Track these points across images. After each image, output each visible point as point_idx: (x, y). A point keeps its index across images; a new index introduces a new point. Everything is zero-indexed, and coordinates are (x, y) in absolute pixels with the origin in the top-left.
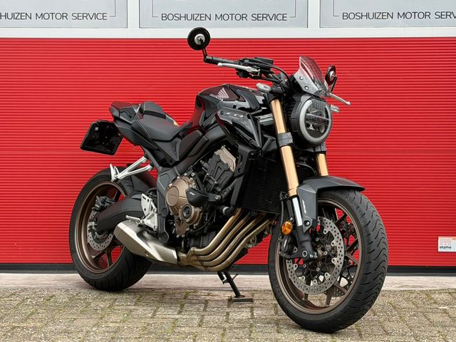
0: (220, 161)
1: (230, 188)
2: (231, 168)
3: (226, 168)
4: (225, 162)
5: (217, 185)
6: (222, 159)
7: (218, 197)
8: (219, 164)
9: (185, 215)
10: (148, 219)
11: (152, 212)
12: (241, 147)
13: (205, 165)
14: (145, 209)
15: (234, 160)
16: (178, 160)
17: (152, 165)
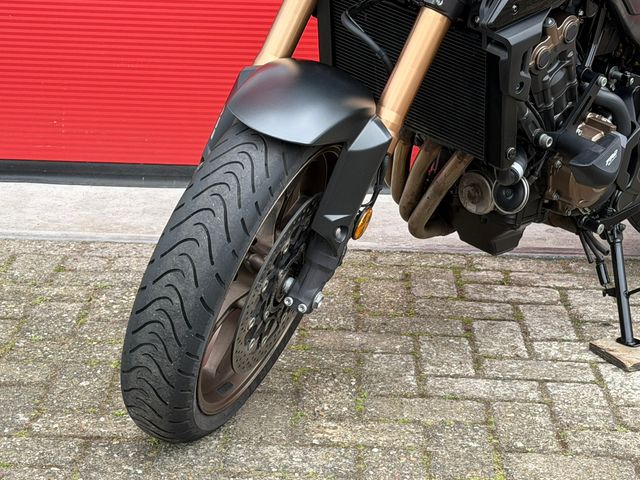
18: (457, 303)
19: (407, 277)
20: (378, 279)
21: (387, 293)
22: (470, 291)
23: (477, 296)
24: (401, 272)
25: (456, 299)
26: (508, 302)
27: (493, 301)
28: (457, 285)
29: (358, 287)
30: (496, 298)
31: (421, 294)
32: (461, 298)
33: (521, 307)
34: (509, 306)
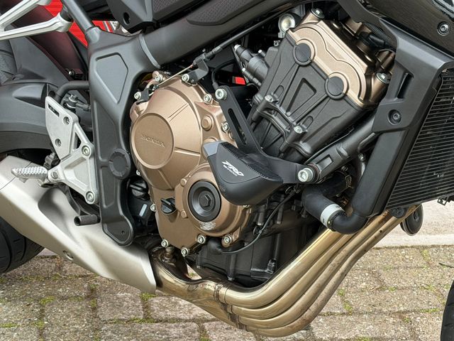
0: (311, 64)
1: (342, 149)
2: (353, 95)
3: (332, 91)
4: (329, 71)
5: (300, 137)
6: (318, 60)
7: (305, 175)
8: (307, 73)
9: (198, 209)
10: (69, 167)
11: (78, 153)
12: (407, 46)
13: (254, 62)
14: (58, 141)
15: (361, 67)
16: (147, 17)
17: (69, 17)
18: (144, 326)
19: (92, 293)
20: (63, 298)
21: (72, 319)
22: (155, 307)
23: (162, 315)
24: (86, 286)
25: (143, 321)
26: (193, 320)
27: (179, 320)
28: (143, 299)
29: (42, 311)
30: (182, 316)
31: (107, 317)
32: (147, 318)
33: (206, 325)
34: (195, 325)
